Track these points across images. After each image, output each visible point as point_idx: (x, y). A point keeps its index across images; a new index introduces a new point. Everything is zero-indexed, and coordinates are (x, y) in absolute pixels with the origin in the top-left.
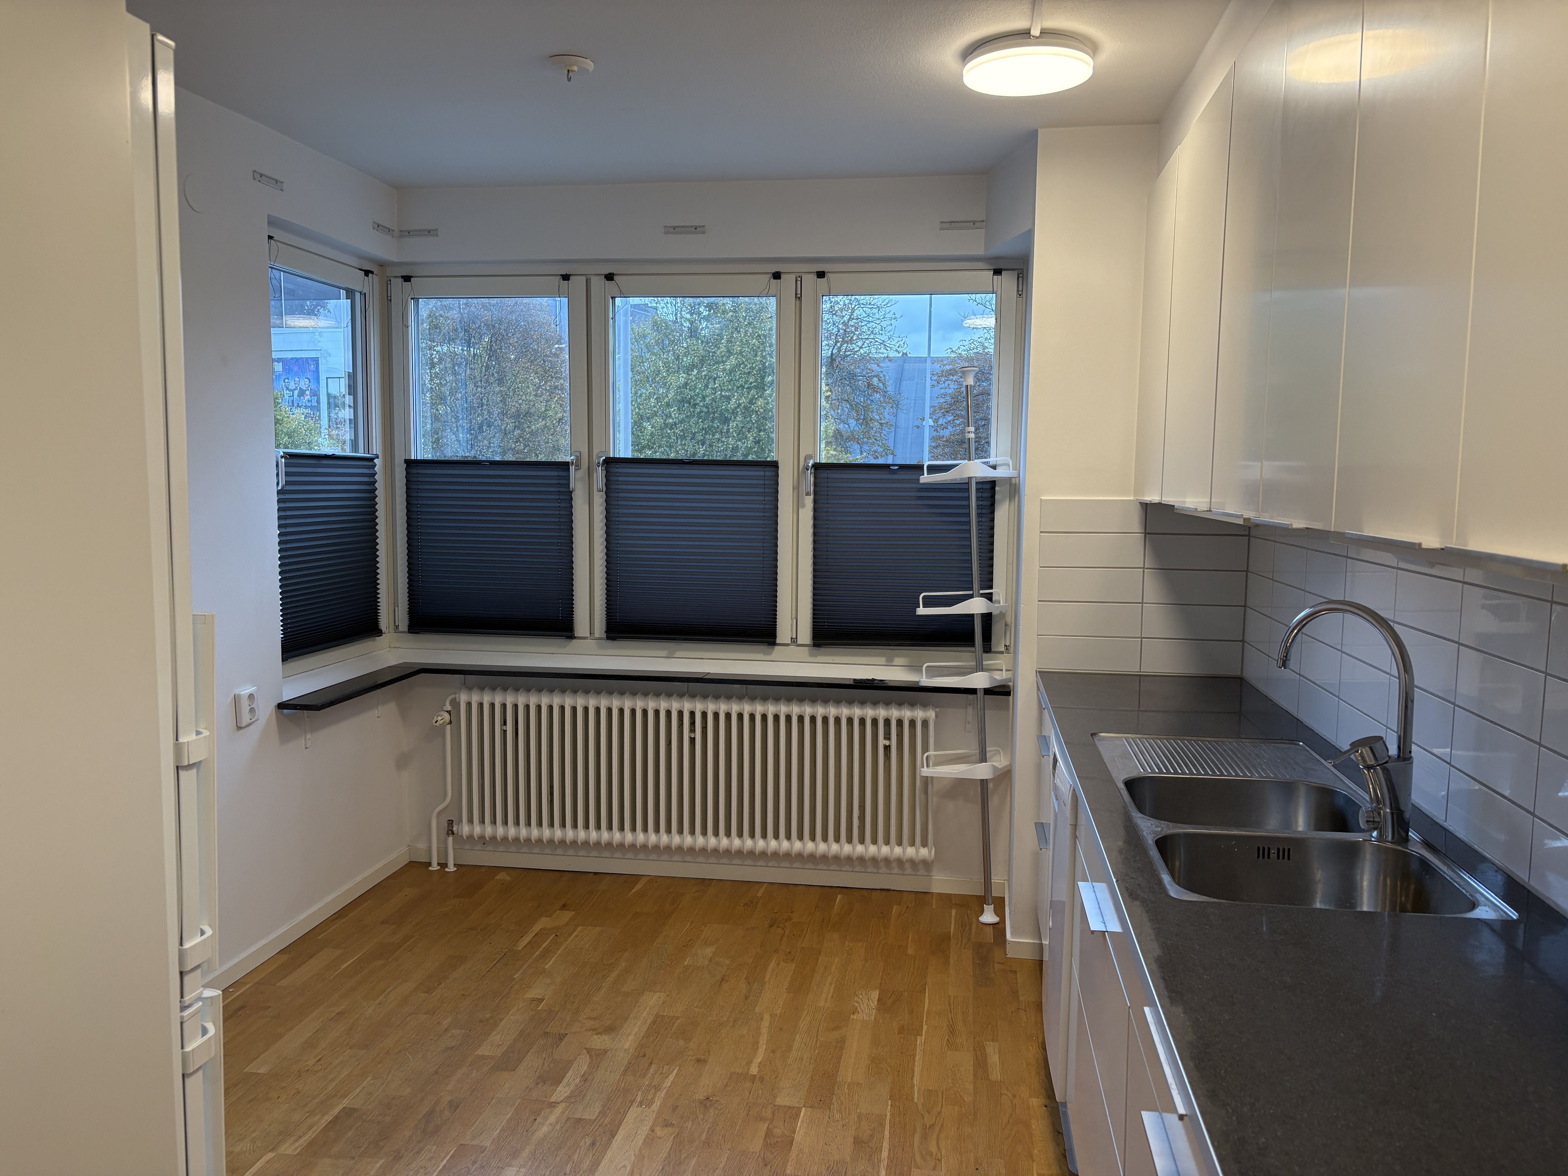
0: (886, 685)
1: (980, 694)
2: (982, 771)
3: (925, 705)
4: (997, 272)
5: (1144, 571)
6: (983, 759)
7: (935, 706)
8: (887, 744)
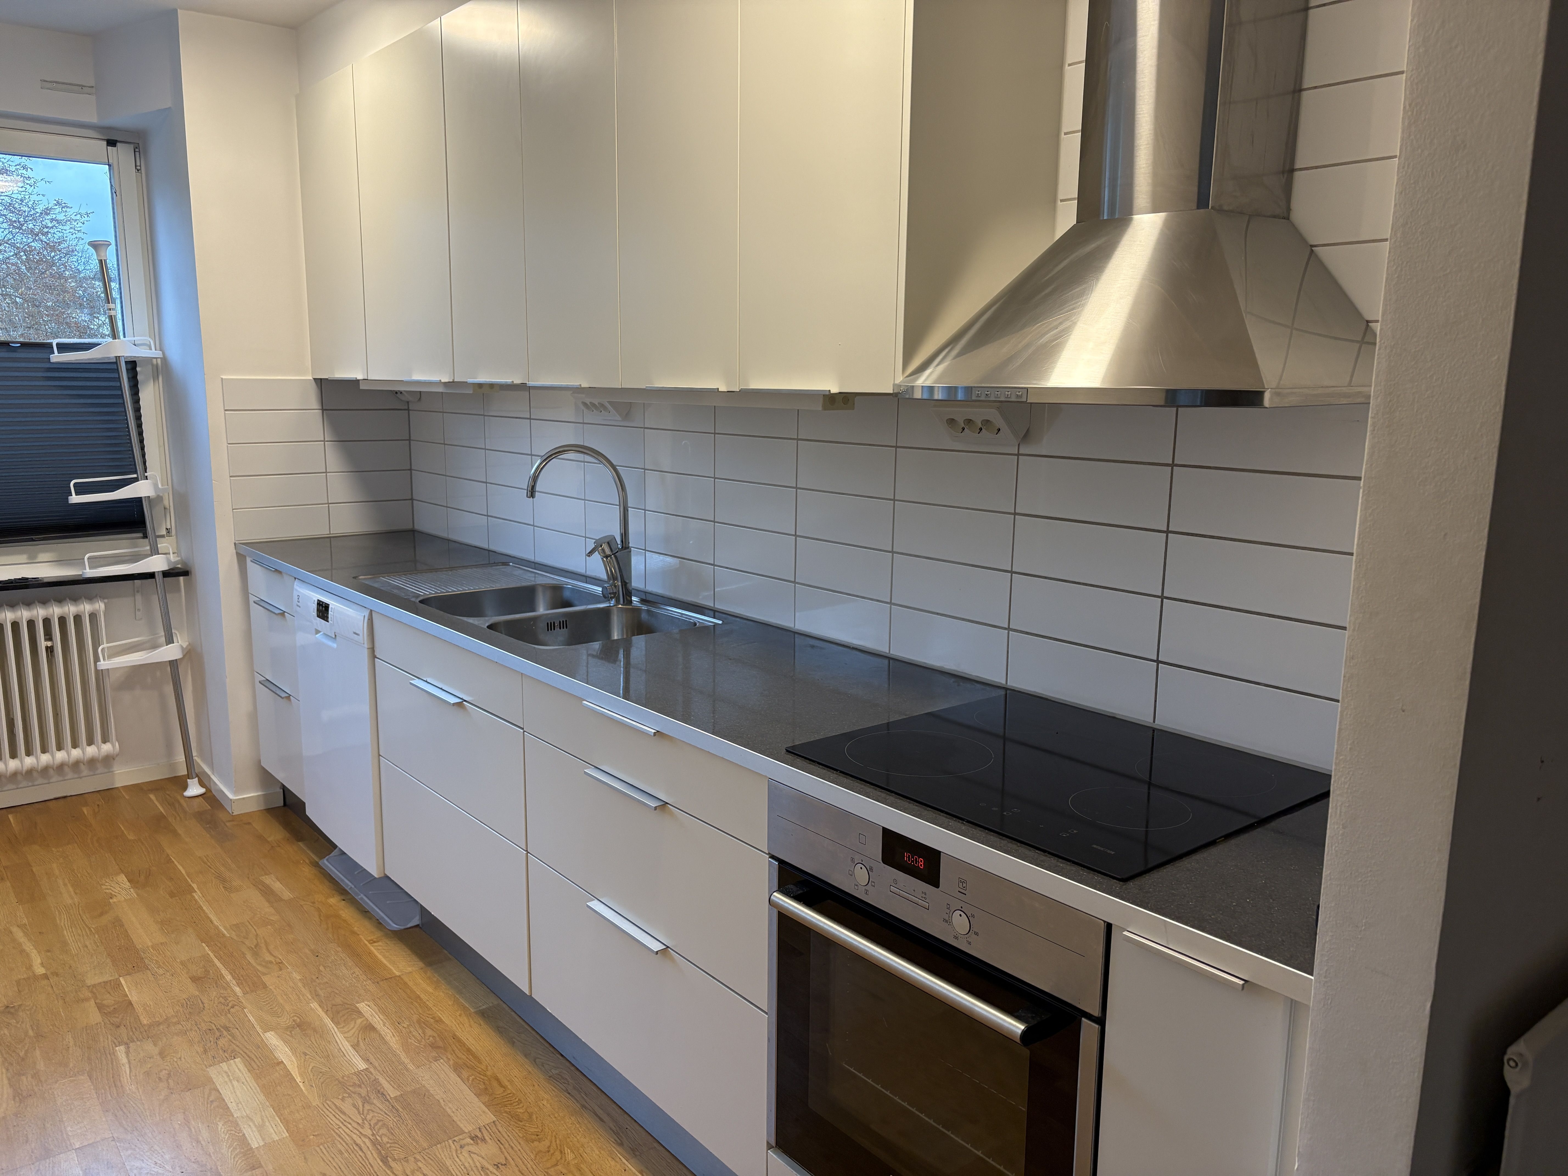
0: (40, 582)
1: (159, 578)
2: (170, 652)
3: (90, 598)
4: (111, 143)
5: (324, 444)
6: (170, 640)
7: (103, 598)
8: (49, 646)
